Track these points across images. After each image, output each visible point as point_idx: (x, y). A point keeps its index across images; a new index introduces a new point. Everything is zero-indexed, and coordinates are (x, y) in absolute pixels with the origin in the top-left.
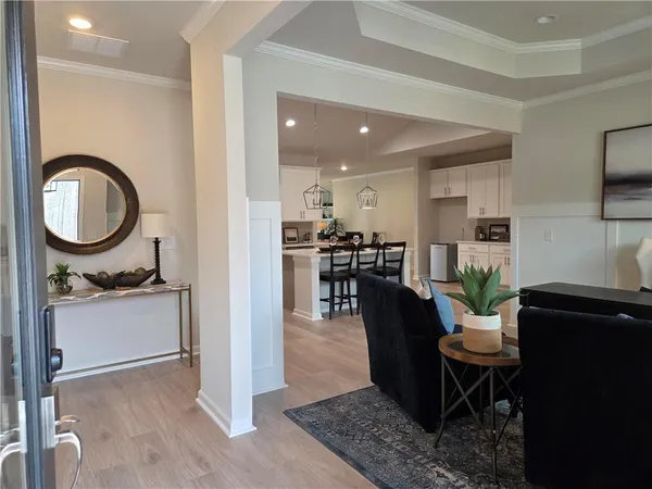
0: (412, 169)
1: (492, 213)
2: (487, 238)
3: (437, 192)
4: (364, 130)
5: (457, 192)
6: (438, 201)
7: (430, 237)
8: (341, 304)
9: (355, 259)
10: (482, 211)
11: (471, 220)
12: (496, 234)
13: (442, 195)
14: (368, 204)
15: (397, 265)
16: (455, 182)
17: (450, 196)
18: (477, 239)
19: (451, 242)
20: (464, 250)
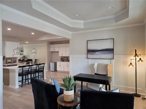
0: (46, 44)
1: (64, 55)
2: (63, 61)
3: (52, 50)
4: (33, 34)
5: (56, 50)
6: (52, 52)
7: (50, 61)
8: (25, 82)
9: (30, 69)
10: (62, 54)
11: (60, 57)
12: (65, 60)
13: (53, 51)
14: (34, 53)
15: (42, 69)
16: (56, 48)
17: (55, 51)
18: (61, 61)
19: (55, 62)
20: (58, 63)
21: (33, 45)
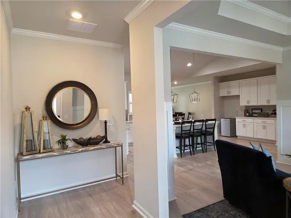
0: (210, 82)
1: (253, 103)
2: (251, 115)
3: (223, 93)
4: (189, 65)
5: (234, 92)
6: (224, 98)
7: (221, 115)
10: (248, 102)
11: (242, 106)
12: (256, 113)
13: (226, 95)
14: (195, 100)
15: (212, 130)
16: (233, 88)
17: (231, 95)
18: (245, 116)
19: (232, 117)
20: (239, 121)
21: (193, 85)
